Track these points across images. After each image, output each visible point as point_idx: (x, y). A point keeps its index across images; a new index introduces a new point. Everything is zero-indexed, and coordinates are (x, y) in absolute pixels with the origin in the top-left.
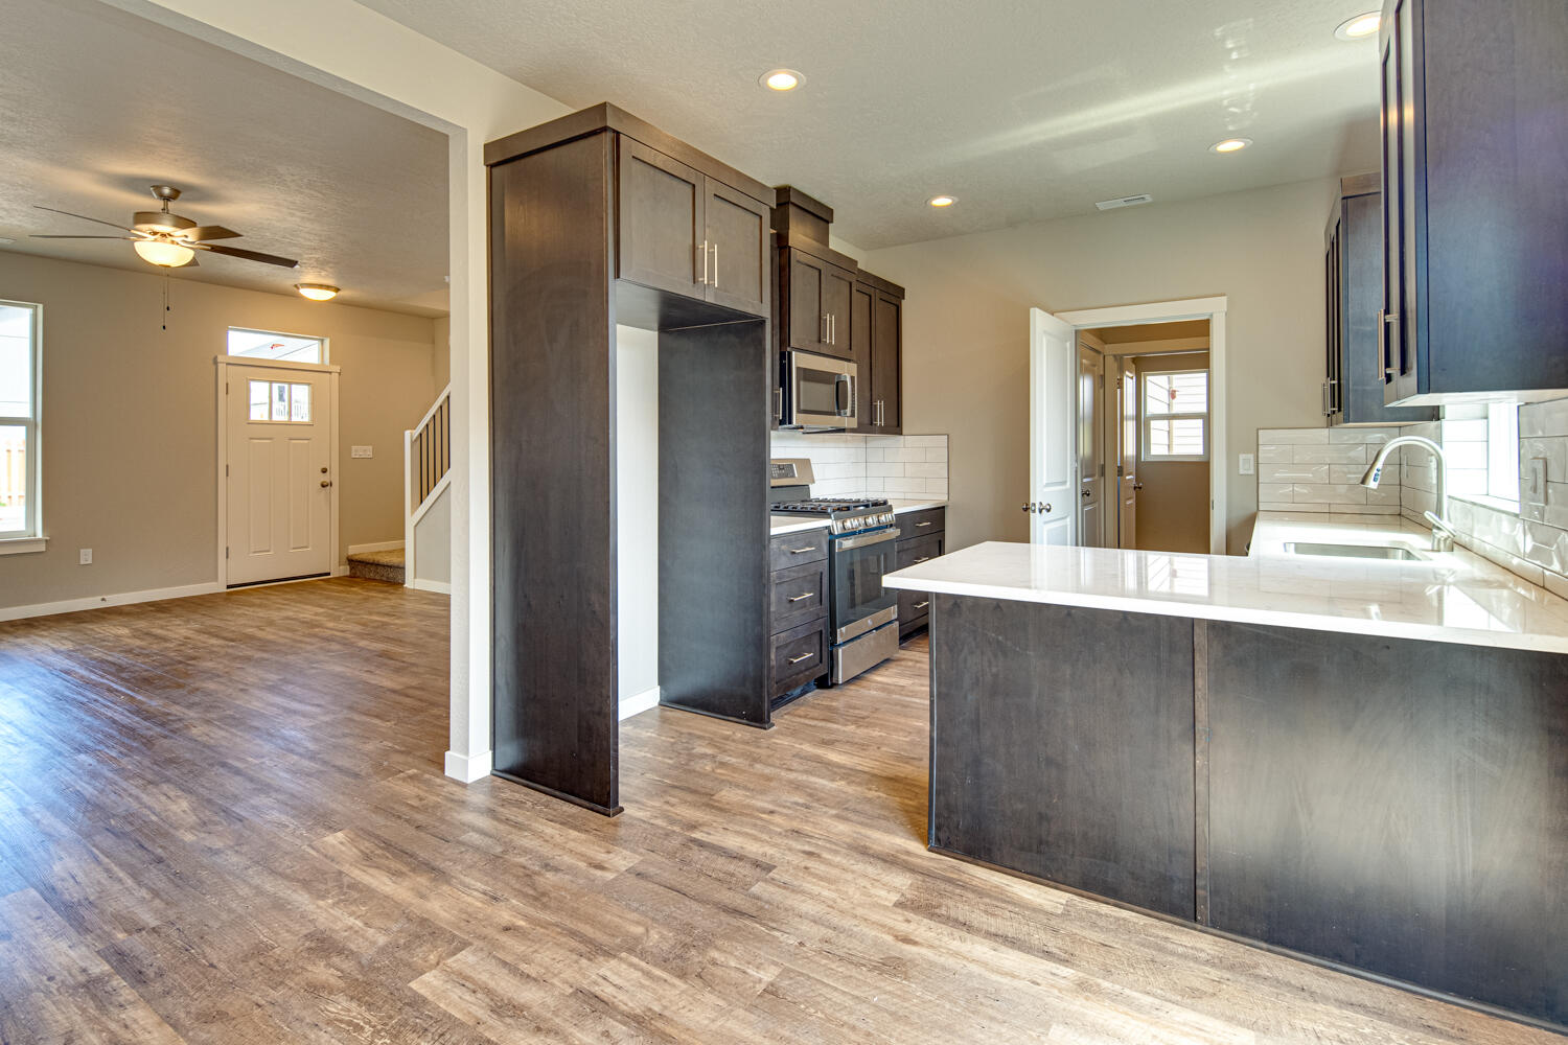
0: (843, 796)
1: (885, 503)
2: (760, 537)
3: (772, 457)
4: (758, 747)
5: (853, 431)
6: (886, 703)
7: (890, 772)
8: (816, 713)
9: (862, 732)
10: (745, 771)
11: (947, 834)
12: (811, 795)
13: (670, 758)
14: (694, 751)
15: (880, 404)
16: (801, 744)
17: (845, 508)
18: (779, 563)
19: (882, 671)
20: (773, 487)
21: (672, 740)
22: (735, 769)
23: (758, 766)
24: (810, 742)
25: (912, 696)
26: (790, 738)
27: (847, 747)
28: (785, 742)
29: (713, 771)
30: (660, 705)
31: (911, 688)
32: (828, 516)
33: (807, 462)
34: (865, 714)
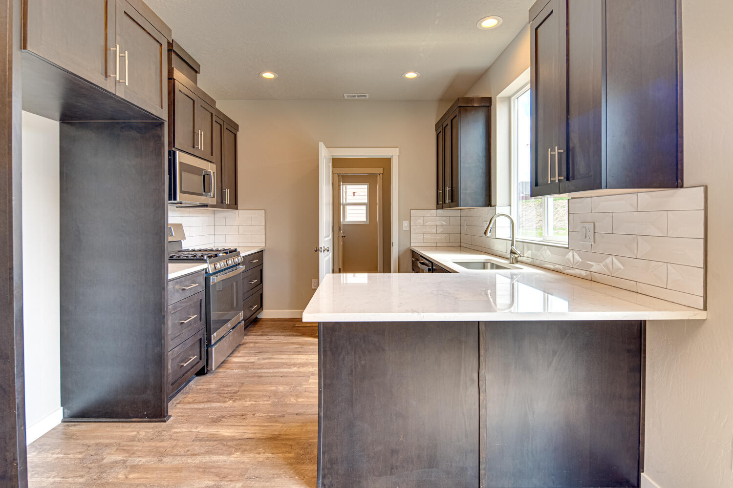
0: (242, 466)
1: (236, 250)
2: (160, 280)
3: (169, 222)
4: (163, 441)
5: (212, 206)
6: (246, 377)
7: (268, 433)
8: (200, 397)
9: (238, 404)
10: (156, 469)
11: (330, 479)
12: (217, 475)
13: (81, 476)
14: (105, 461)
15: (227, 191)
16: (196, 428)
17: (213, 255)
18: (173, 298)
19: (236, 354)
20: (169, 242)
21: (80, 456)
22: (146, 469)
23: (165, 460)
24: (203, 424)
25: (262, 368)
26: (186, 425)
27: (232, 421)
28: (182, 429)
29: (126, 477)
30: (63, 422)
31: (259, 362)
32: (205, 262)
33: (180, 226)
34: (236, 389)
